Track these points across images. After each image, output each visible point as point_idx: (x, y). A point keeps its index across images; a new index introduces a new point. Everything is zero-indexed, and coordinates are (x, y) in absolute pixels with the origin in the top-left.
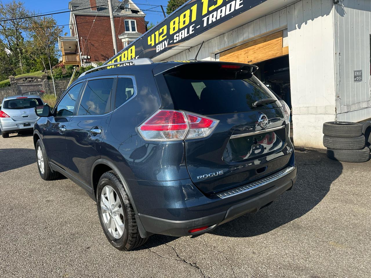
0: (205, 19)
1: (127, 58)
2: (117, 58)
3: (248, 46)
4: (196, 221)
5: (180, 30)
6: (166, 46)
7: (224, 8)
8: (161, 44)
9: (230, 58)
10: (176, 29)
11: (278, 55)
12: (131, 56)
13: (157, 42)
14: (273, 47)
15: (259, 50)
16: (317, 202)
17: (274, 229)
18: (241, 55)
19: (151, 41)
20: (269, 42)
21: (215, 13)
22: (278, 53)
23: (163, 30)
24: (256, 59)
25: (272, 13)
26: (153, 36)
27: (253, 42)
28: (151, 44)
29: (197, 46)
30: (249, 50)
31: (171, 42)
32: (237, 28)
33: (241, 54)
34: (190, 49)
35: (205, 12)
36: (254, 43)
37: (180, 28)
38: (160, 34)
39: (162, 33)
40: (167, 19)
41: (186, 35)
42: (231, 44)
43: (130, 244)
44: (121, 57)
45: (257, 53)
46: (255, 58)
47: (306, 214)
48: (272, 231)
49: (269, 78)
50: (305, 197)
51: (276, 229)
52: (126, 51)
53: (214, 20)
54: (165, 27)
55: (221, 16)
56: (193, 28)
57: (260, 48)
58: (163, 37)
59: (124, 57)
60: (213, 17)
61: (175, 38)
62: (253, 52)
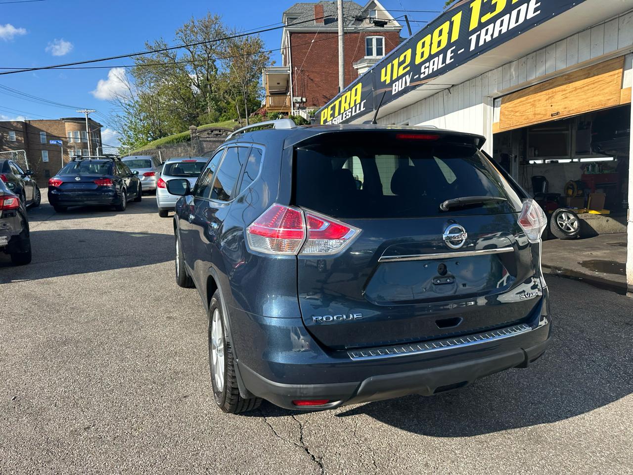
0: (473, 38)
1: (350, 104)
2: (335, 103)
3: (555, 84)
4: (303, 388)
5: (431, 57)
6: (408, 84)
7: (506, 17)
8: (400, 81)
9: (520, 105)
10: (426, 56)
11: (611, 104)
12: (355, 100)
13: (395, 77)
14: (601, 89)
15: (574, 93)
16: (605, 400)
17: (489, 433)
18: (540, 102)
19: (386, 75)
20: (596, 77)
21: (491, 27)
22: (612, 100)
23: (405, 56)
24: (567, 110)
25: (619, 17)
26: (389, 66)
27: (564, 78)
28: (385, 81)
29: (462, 84)
30: (555, 92)
31: (415, 77)
32: (536, 51)
33: (539, 100)
34: (450, 88)
35: (474, 24)
36: (566, 79)
37: (433, 53)
38: (400, 64)
39: (404, 61)
40: (413, 38)
41: (440, 66)
42: (522, 82)
43: (230, 404)
44: (340, 102)
45: (570, 99)
46: (565, 108)
47: (570, 419)
48: (482, 436)
49: (601, 145)
50: (586, 387)
51: (491, 434)
52: (348, 91)
53: (488, 38)
54: (409, 53)
55: (500, 31)
56: (453, 54)
57: (576, 89)
58: (403, 70)
59: (345, 102)
60: (486, 34)
61: (423, 70)
62: (563, 97)
